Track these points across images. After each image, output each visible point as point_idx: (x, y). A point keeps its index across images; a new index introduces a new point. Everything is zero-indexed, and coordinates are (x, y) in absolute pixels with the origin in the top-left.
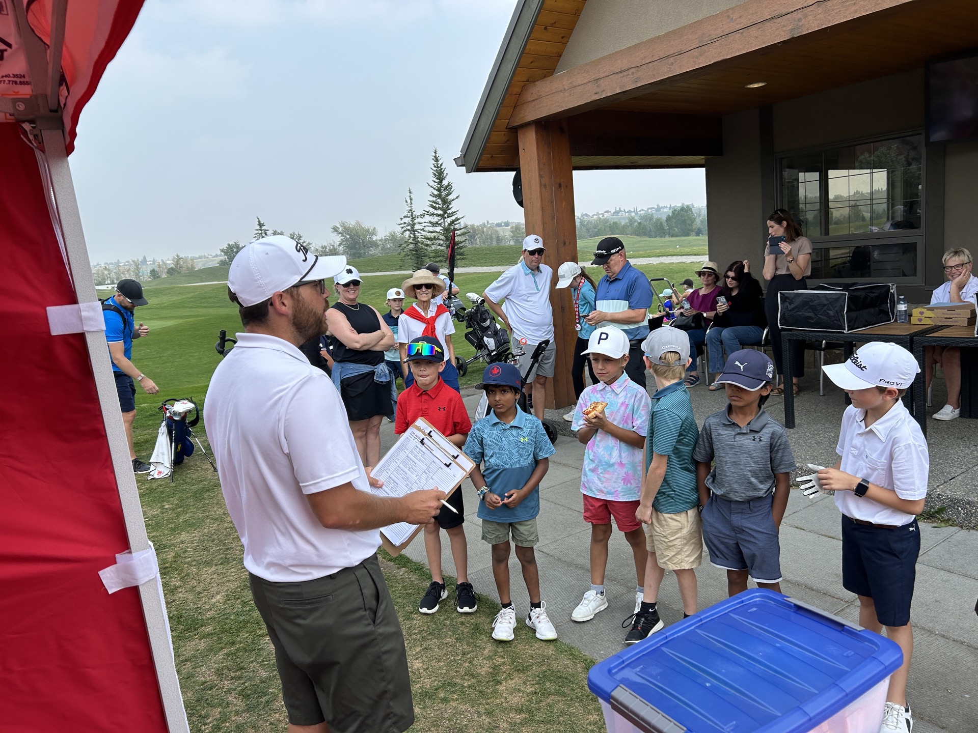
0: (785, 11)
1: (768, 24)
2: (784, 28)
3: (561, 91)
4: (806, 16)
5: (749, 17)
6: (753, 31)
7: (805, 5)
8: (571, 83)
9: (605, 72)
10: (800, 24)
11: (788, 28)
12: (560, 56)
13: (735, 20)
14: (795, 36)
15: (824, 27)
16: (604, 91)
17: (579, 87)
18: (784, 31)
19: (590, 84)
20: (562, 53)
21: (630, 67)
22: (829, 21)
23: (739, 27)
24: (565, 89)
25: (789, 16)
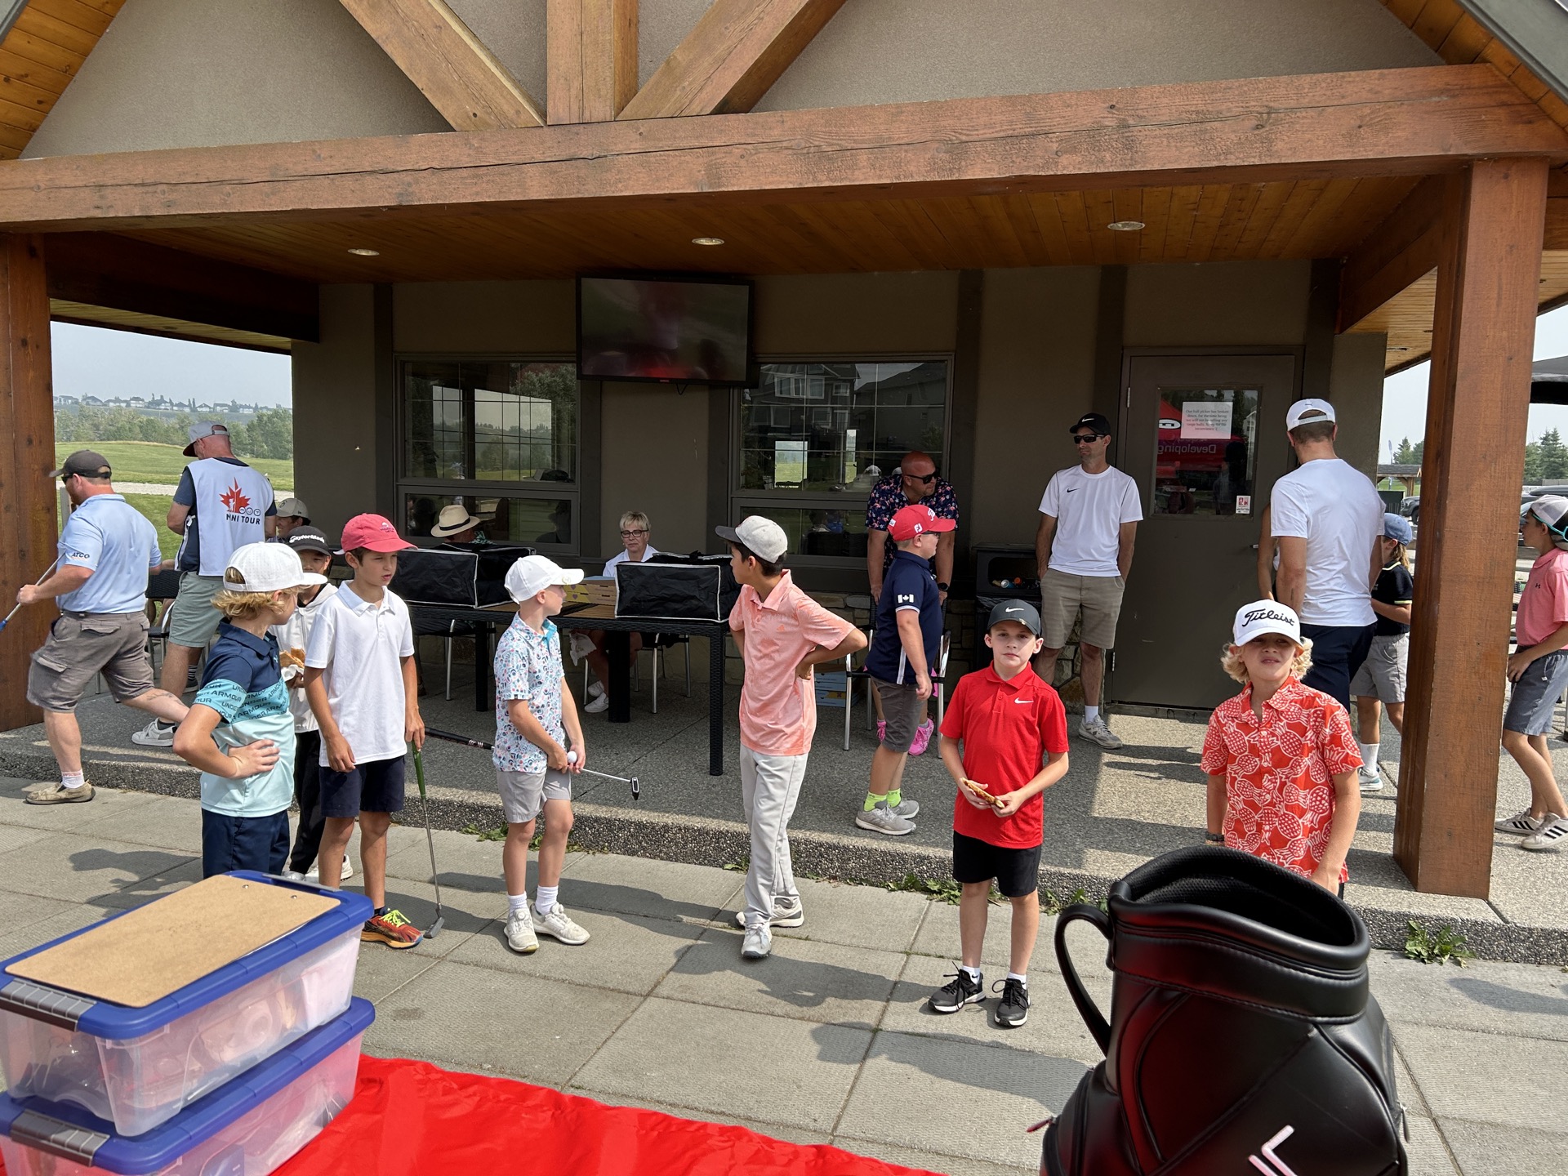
0: (391, 167)
1: (368, 178)
2: (390, 190)
3: (32, 188)
4: (417, 182)
5: (344, 161)
6: (348, 181)
7: (416, 167)
8: (50, 180)
9: (114, 178)
10: (410, 190)
11: (394, 192)
12: (33, 129)
13: (324, 159)
14: (404, 204)
15: (439, 202)
16: (111, 206)
17: (66, 191)
18: (390, 194)
19: (87, 190)
20: (38, 126)
21: (158, 181)
22: (446, 197)
23: (328, 170)
24: (39, 187)
25: (395, 175)
